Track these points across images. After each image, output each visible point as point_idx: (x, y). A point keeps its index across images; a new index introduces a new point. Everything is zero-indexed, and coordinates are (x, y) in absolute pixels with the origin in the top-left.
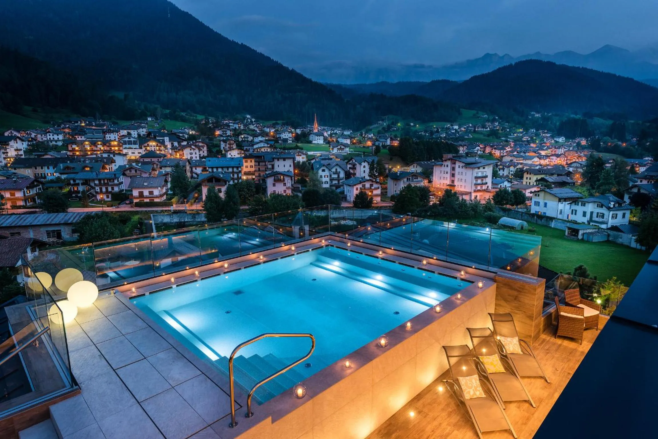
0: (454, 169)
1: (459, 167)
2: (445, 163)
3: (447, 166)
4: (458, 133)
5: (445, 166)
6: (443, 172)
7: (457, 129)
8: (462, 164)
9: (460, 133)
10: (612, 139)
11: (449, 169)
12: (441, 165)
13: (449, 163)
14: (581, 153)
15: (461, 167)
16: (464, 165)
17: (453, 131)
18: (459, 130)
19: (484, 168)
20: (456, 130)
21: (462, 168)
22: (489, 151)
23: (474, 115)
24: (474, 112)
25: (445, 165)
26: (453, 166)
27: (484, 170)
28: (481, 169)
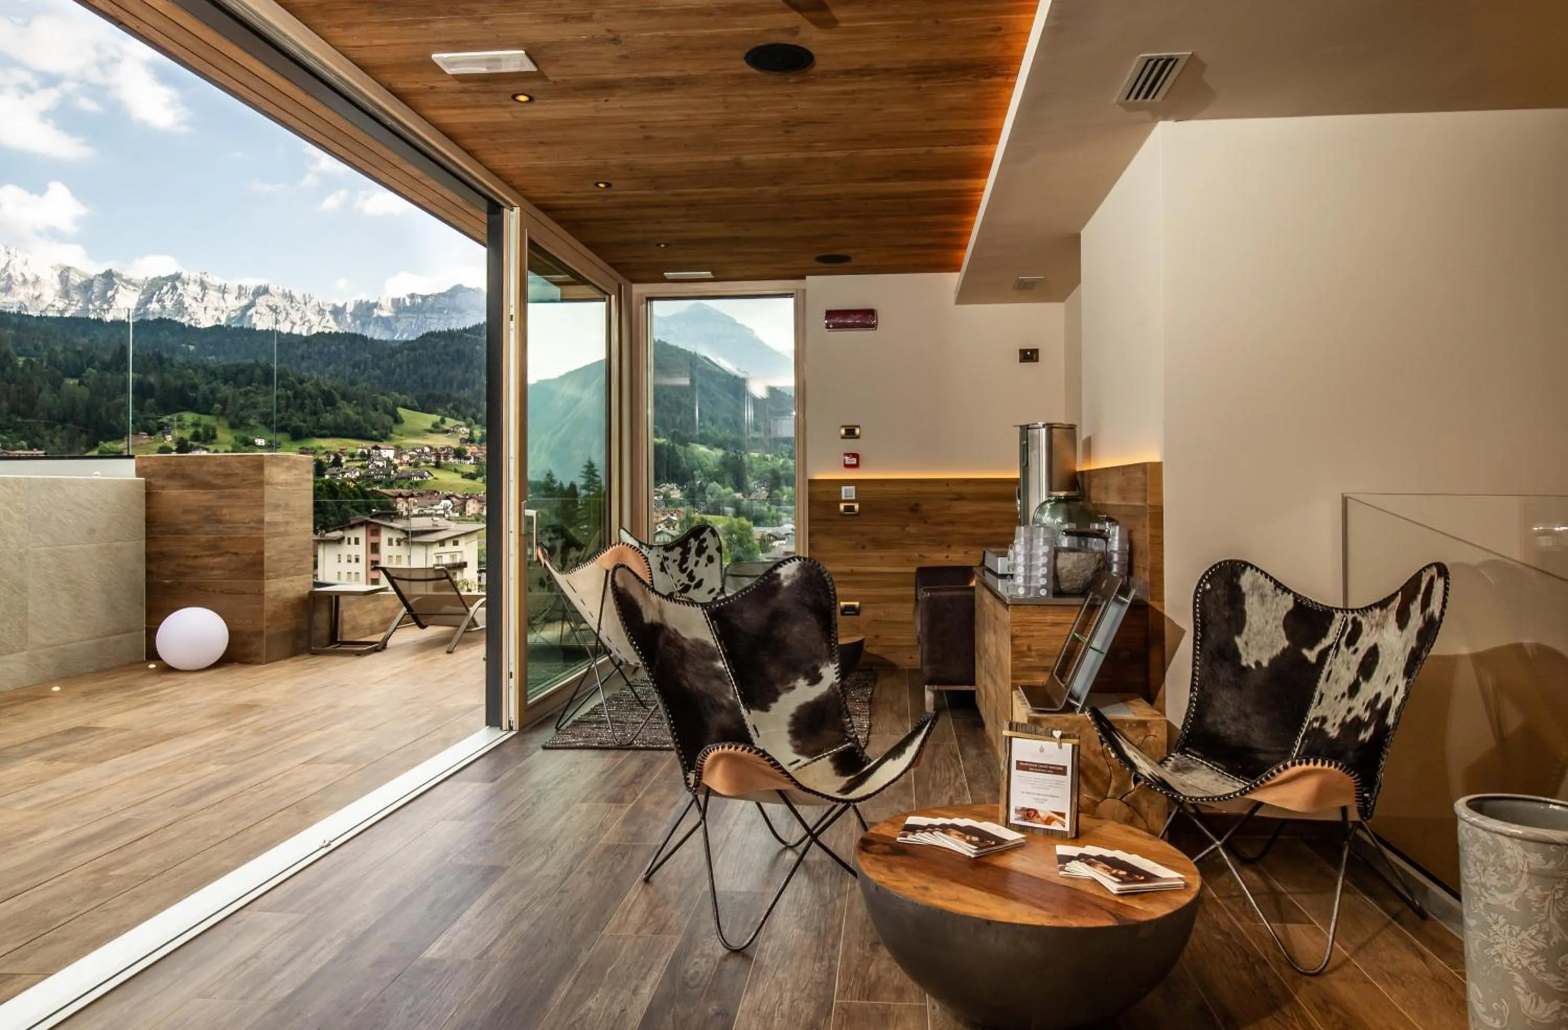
0: (375, 548)
1: (390, 542)
2: (352, 534)
3: (357, 541)
4: (395, 467)
5: (349, 543)
6: (344, 559)
7: (391, 457)
8: (395, 536)
9: (400, 468)
10: (724, 488)
11: (361, 550)
12: (340, 541)
13: (361, 533)
14: (672, 515)
15: (395, 543)
16: (402, 536)
17: (381, 464)
18: (396, 462)
19: (456, 543)
20: (388, 460)
21: (399, 544)
22: (475, 512)
23: (435, 425)
24: (436, 418)
25: (349, 539)
26: (374, 539)
27: (456, 548)
28: (449, 547)
